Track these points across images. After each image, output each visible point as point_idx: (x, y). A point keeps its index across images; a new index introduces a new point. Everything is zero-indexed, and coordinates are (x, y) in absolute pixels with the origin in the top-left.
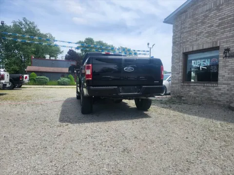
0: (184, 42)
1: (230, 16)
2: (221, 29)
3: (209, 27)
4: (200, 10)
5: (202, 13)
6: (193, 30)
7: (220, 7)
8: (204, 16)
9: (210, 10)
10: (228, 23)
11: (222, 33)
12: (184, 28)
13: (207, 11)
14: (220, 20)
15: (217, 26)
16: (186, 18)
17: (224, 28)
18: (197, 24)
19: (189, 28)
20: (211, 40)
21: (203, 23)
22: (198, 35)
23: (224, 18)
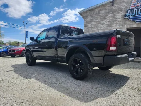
0: (93, 27)
1: (119, 18)
2: (115, 24)
3: (108, 21)
4: (103, 12)
5: (104, 13)
6: (98, 21)
7: (114, 13)
8: (105, 15)
9: (109, 13)
10: (118, 21)
11: (116, 26)
12: (93, 19)
13: (107, 13)
14: (114, 19)
15: (113, 22)
16: (94, 14)
17: (116, 24)
18: (101, 18)
19: (96, 20)
20: (109, 28)
21: (105, 19)
22: (102, 24)
23: (117, 19)
